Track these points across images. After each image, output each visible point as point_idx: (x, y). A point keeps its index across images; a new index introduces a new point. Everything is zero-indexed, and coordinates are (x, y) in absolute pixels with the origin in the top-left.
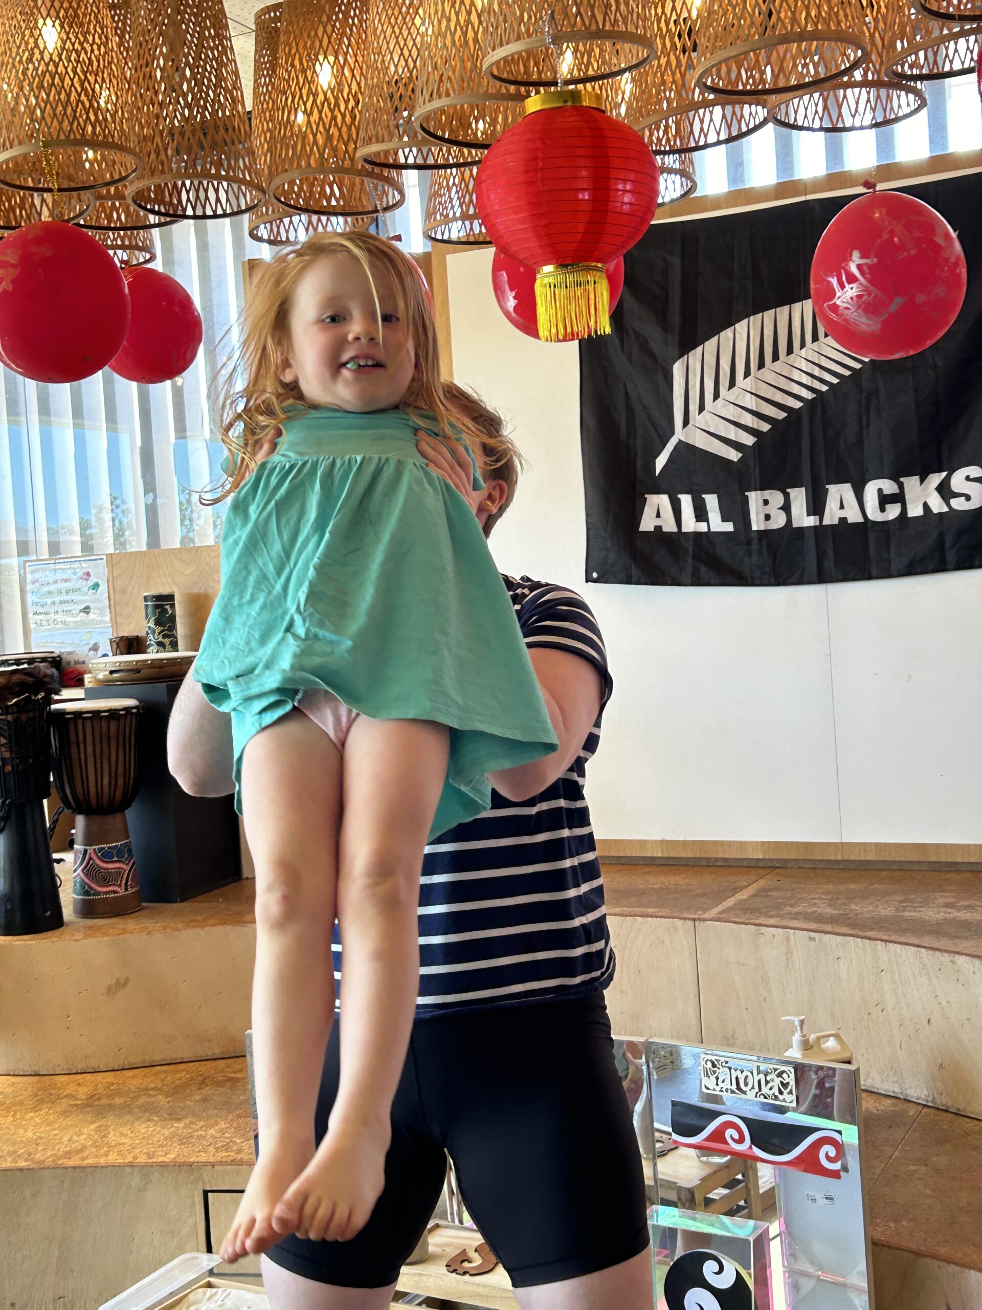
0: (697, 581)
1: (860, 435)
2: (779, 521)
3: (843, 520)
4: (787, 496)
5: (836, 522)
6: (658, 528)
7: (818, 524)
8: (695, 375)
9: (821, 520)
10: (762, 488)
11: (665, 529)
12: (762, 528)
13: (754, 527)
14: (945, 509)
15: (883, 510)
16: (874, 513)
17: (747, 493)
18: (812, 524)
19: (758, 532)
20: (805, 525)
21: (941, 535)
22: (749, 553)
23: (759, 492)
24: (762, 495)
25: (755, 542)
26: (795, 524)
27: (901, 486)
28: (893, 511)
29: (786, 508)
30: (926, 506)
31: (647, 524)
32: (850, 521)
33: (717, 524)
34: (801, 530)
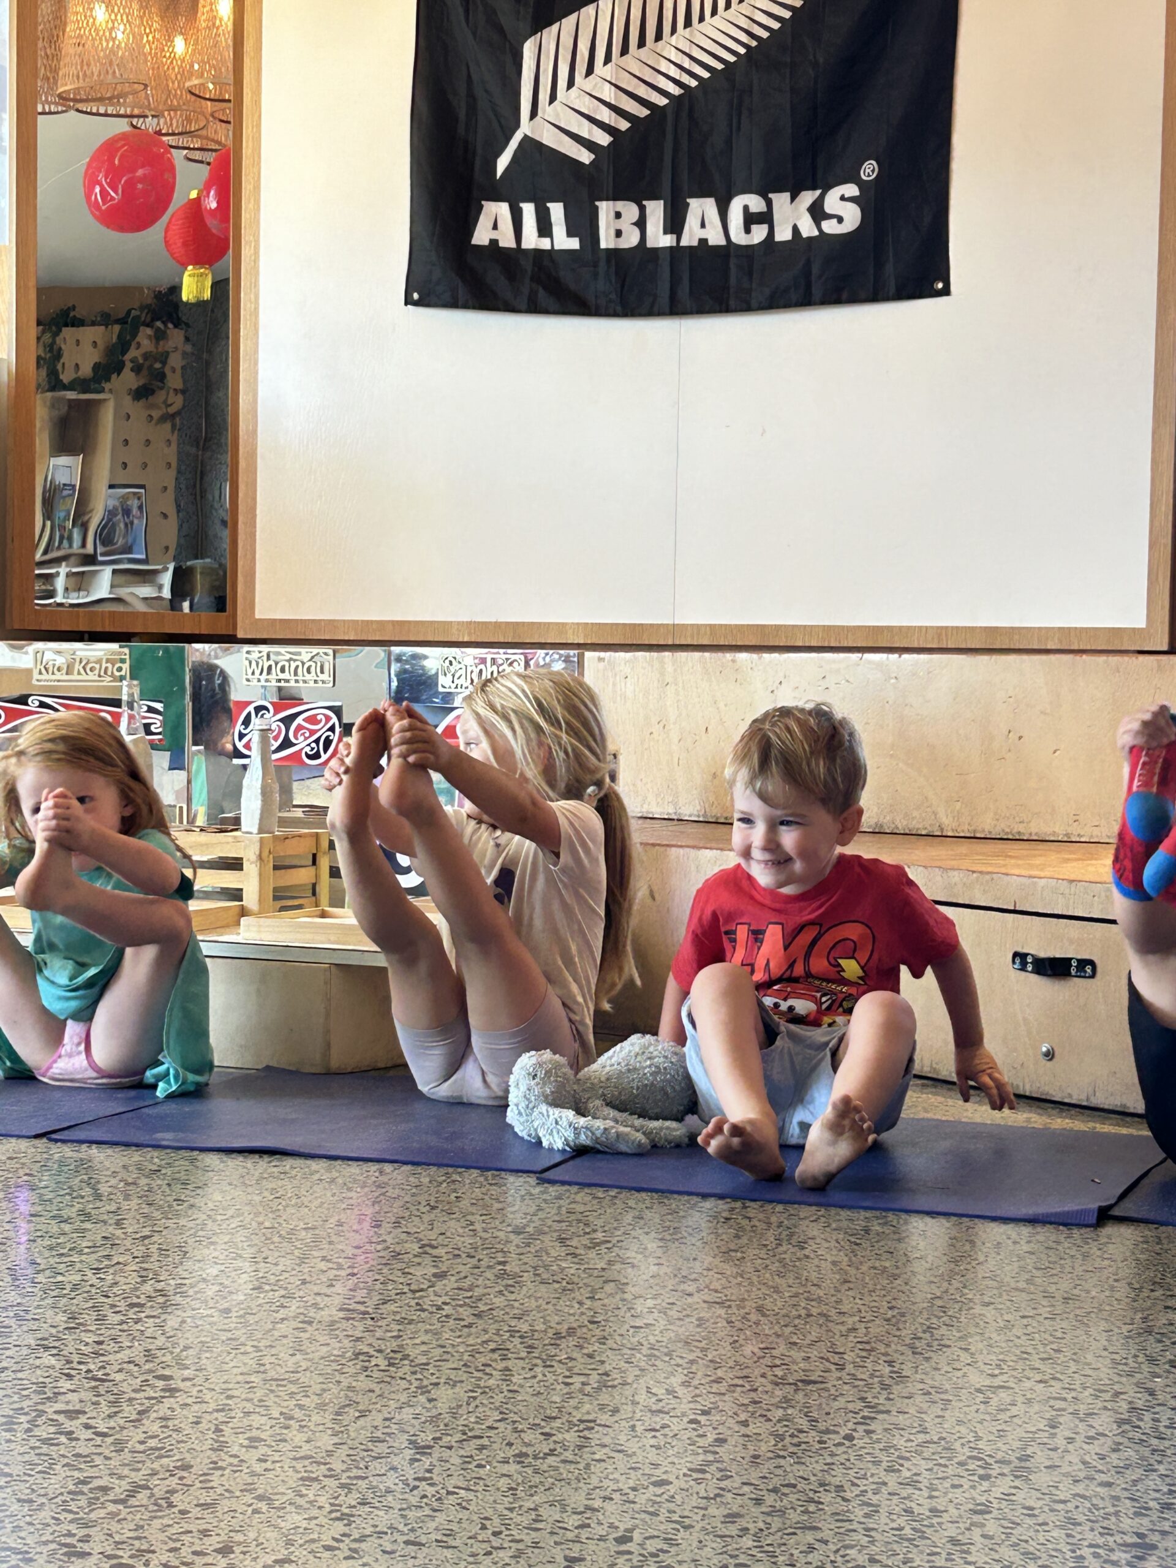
0: (534, 308)
1: (729, 142)
2: (631, 239)
3: (703, 242)
4: (642, 209)
5: (695, 243)
6: (494, 242)
7: (674, 244)
8: (548, 57)
9: (679, 240)
10: (615, 199)
11: (501, 244)
12: (612, 246)
13: (603, 245)
14: (816, 233)
15: (748, 230)
16: (738, 236)
17: (597, 203)
18: (668, 245)
19: (607, 250)
20: (661, 245)
21: (808, 263)
22: (595, 275)
23: (611, 203)
24: (614, 206)
25: (602, 264)
26: (650, 244)
27: (769, 203)
28: (759, 234)
29: (641, 224)
30: (795, 230)
31: (481, 236)
32: (710, 243)
33: (563, 241)
34: (655, 250)
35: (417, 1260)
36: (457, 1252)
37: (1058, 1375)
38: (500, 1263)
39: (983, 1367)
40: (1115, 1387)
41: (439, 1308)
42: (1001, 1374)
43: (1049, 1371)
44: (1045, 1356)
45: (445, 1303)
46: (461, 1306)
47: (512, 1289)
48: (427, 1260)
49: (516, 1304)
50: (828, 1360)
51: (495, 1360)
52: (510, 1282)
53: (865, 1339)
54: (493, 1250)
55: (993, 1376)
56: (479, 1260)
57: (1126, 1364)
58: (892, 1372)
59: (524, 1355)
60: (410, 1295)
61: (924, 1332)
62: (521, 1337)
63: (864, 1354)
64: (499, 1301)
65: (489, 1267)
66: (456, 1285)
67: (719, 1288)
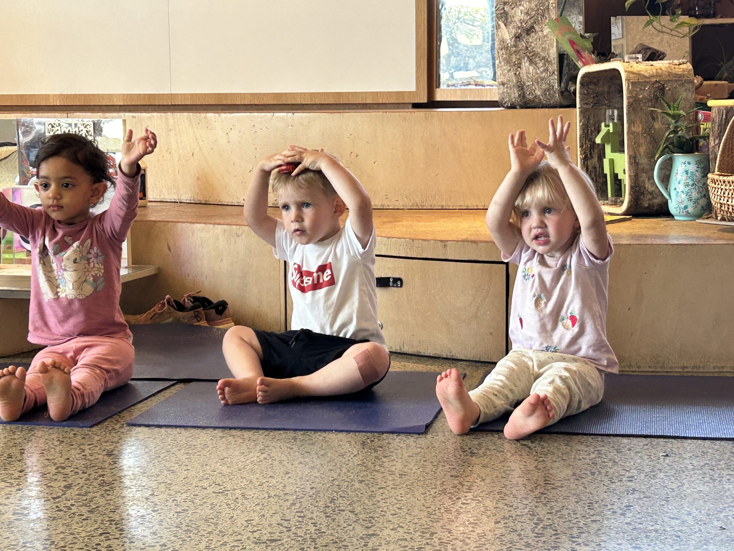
35: (55, 477)
36: (76, 470)
37: (401, 525)
38: (100, 476)
39: (363, 523)
40: (431, 530)
41: (70, 509)
42: (372, 526)
43: (396, 522)
44: (393, 512)
45: (72, 505)
46: (81, 506)
47: (109, 493)
48: (60, 477)
49: (111, 502)
50: (281, 525)
51: (102, 541)
52: (107, 488)
53: (300, 510)
54: (96, 468)
55: (368, 528)
56: (90, 475)
57: (435, 514)
58: (316, 530)
59: (118, 536)
60: (52, 500)
61: (330, 502)
62: (116, 524)
63: (300, 519)
64: (102, 501)
65: (95, 479)
66: (77, 492)
67: (221, 483)
